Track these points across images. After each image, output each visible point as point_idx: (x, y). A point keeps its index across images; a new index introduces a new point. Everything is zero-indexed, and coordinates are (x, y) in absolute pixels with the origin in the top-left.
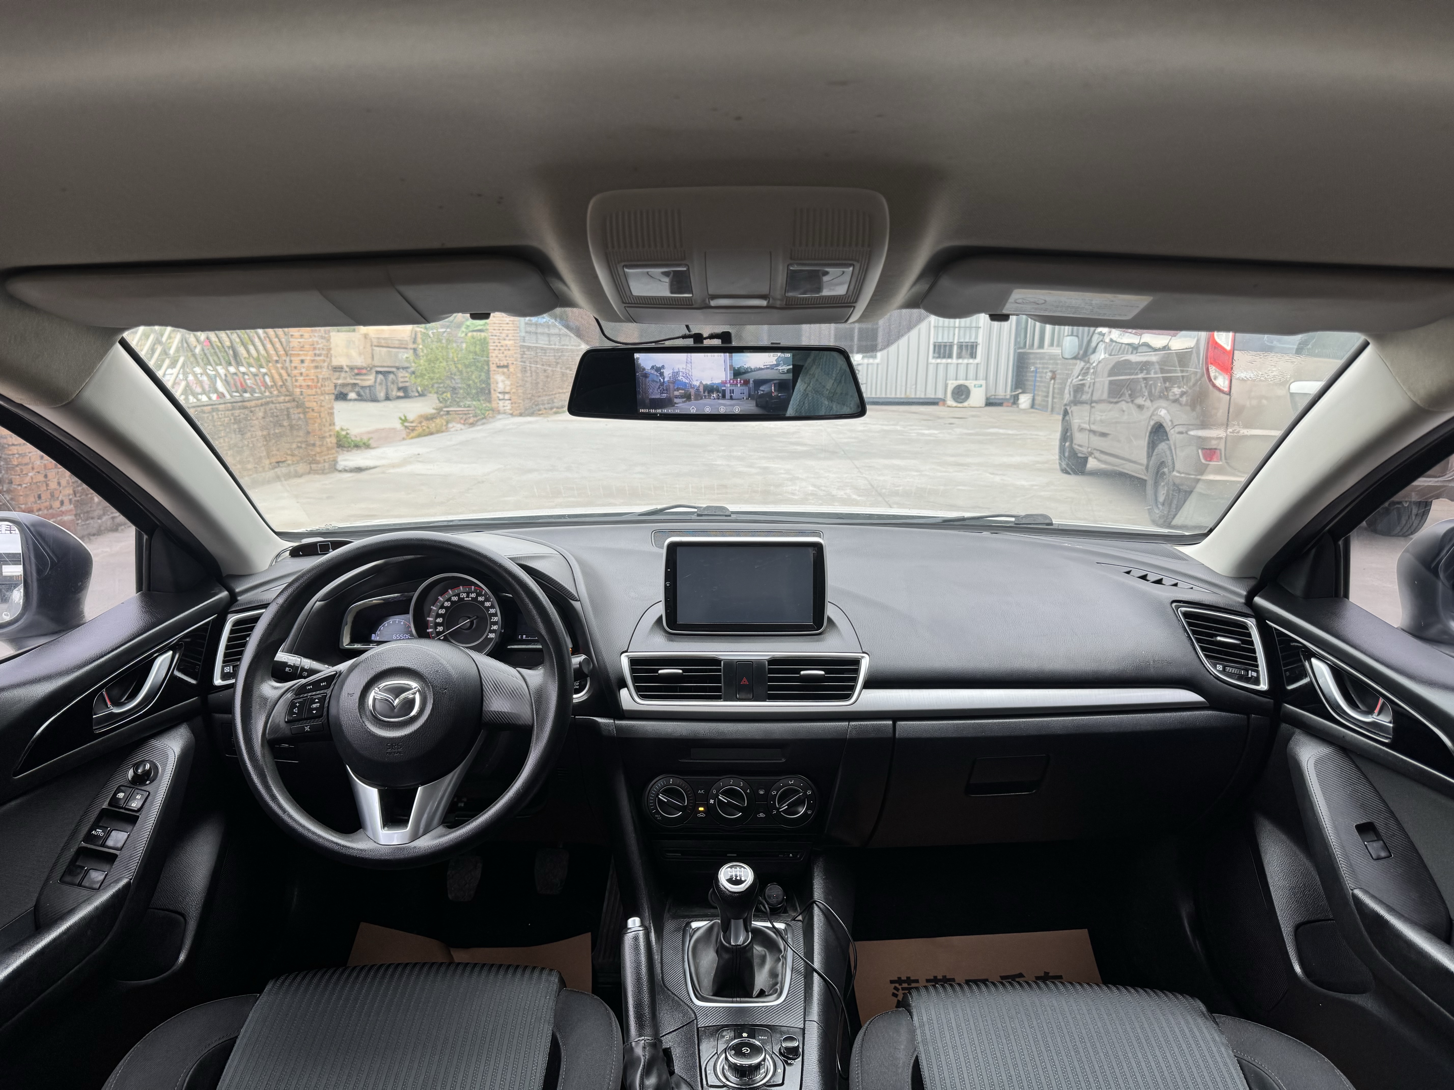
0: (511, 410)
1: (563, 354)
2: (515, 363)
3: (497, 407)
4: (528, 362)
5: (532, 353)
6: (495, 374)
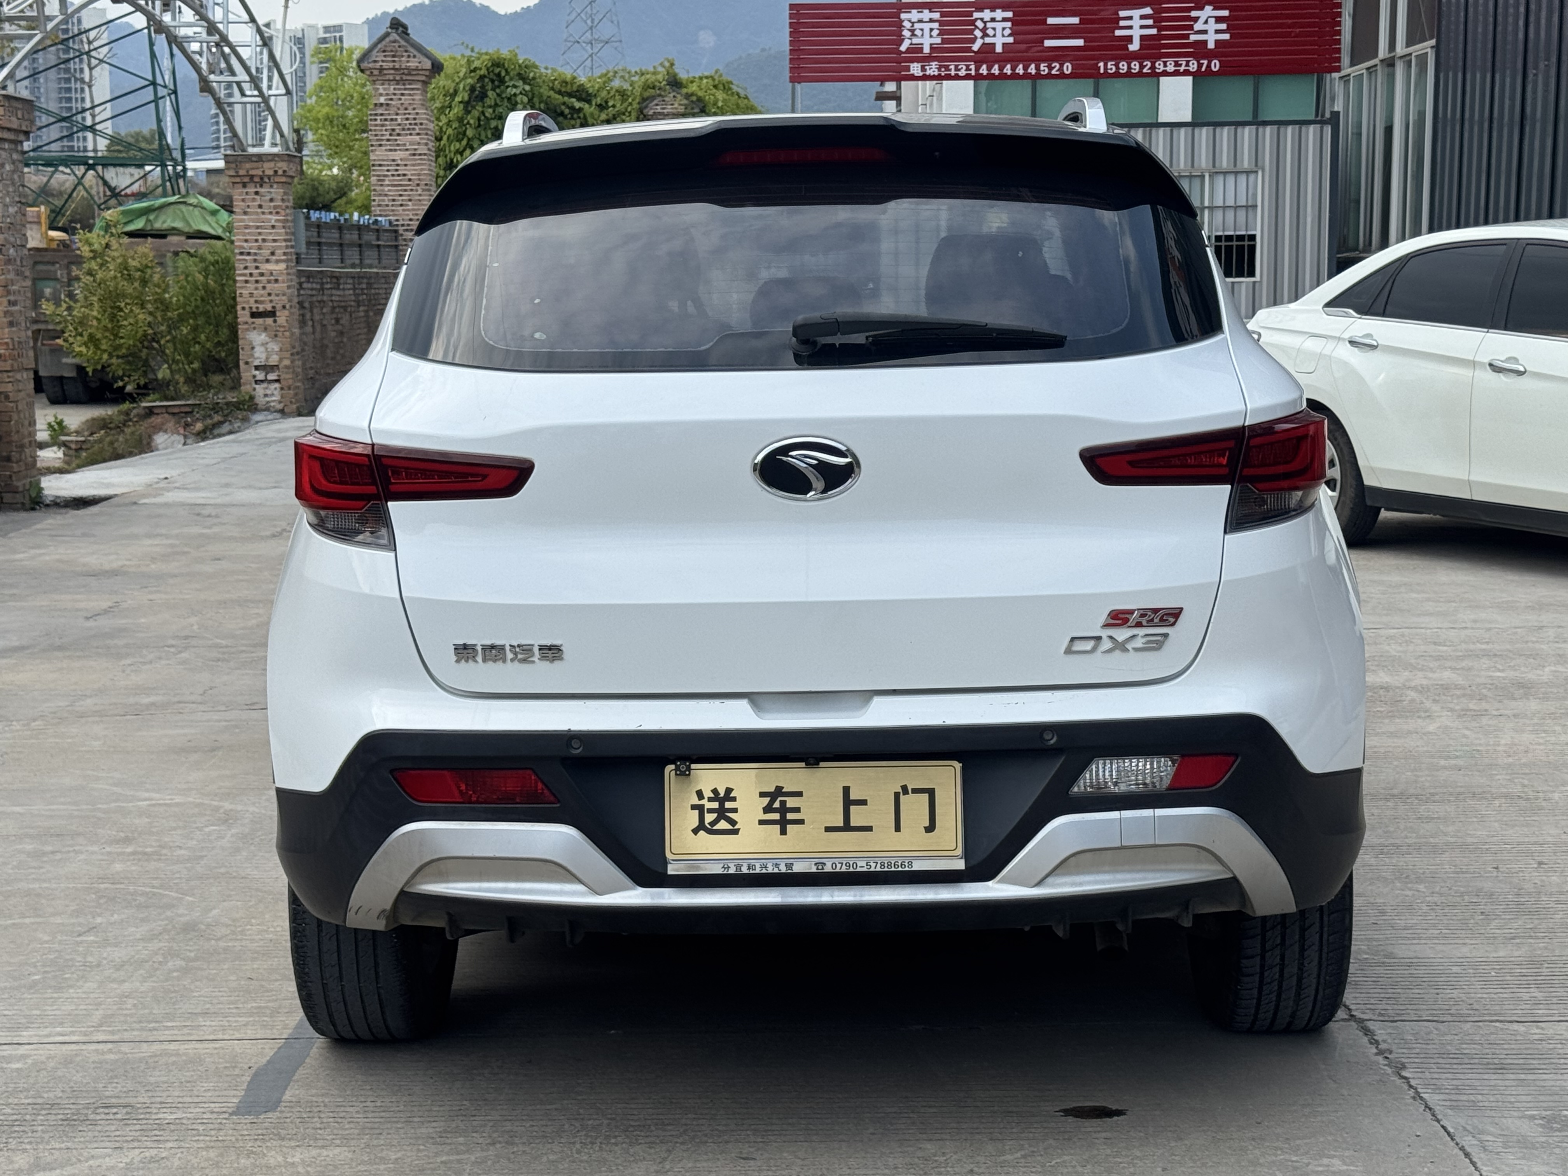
0: (280, 402)
1: (370, 285)
2: (288, 306)
3: (252, 398)
4: (307, 305)
5: (314, 286)
6: (247, 330)
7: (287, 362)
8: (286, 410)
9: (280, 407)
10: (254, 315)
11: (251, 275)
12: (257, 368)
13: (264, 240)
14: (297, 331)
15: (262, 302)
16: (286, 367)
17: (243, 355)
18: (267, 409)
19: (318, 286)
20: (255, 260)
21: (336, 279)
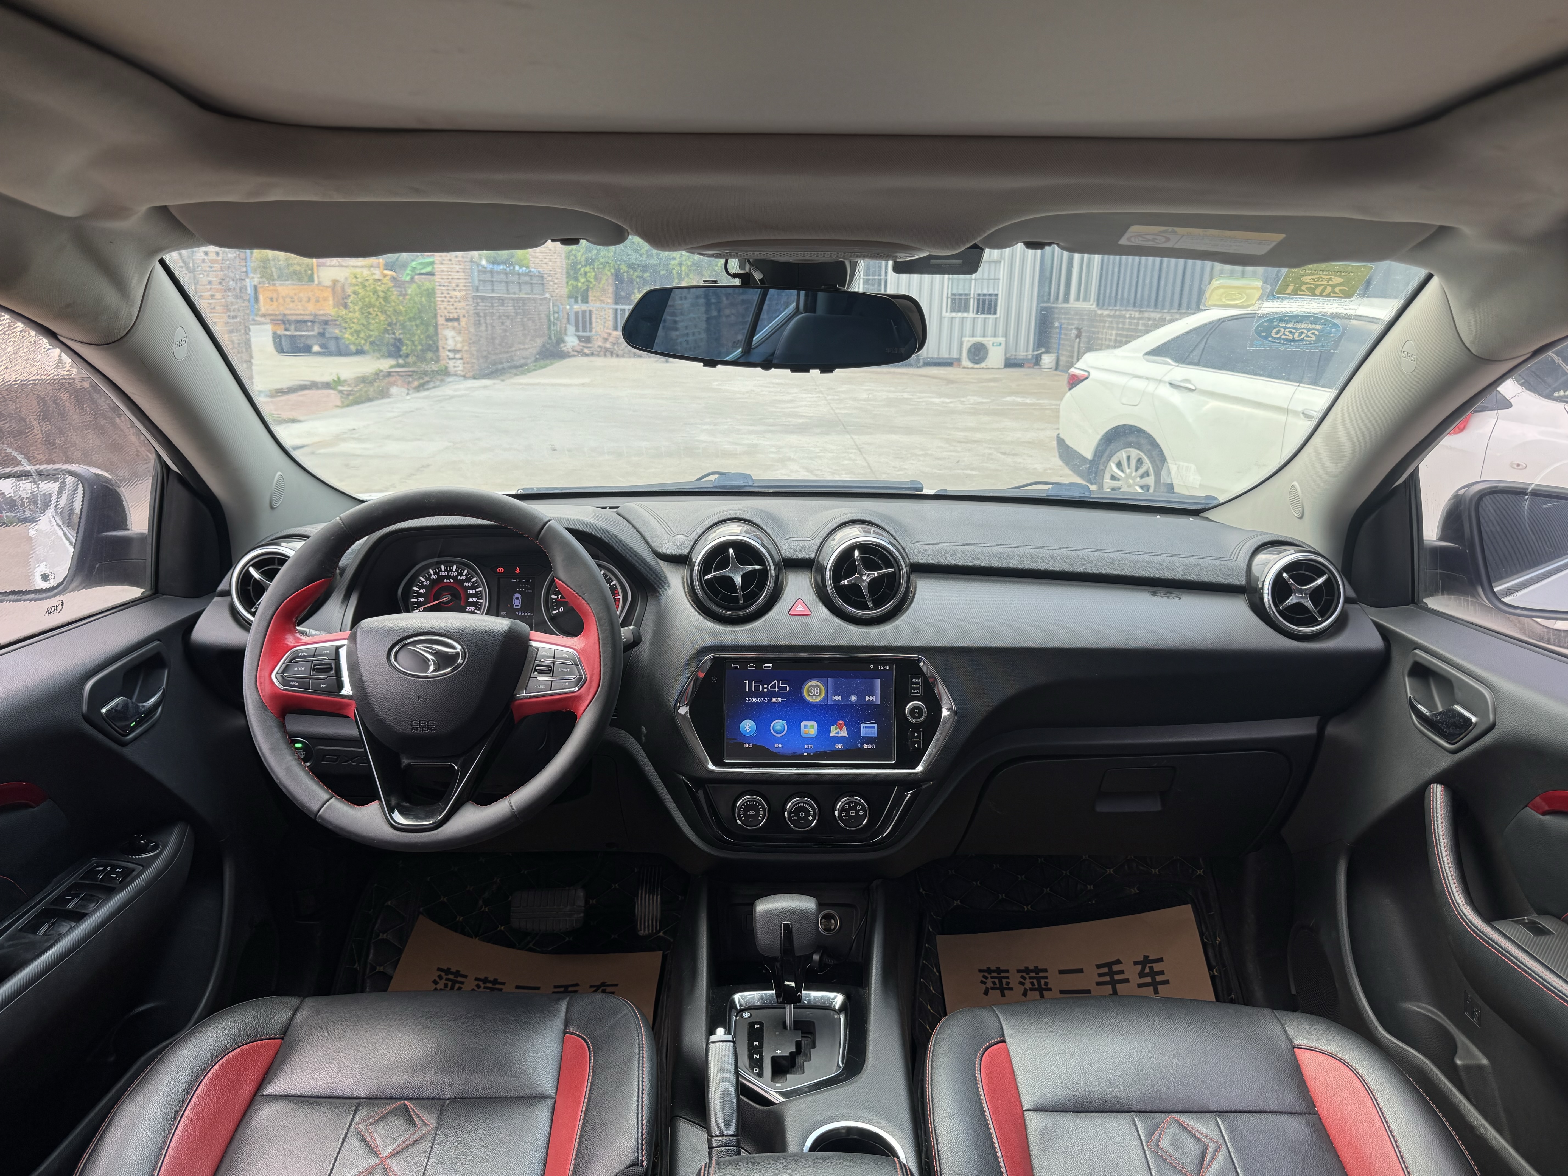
0: (463, 371)
1: (524, 304)
2: (466, 315)
3: (446, 368)
4: (482, 314)
5: (487, 304)
6: (444, 328)
7: (466, 348)
8: (467, 375)
9: (463, 373)
10: (448, 320)
11: (445, 297)
12: (449, 351)
13: (452, 279)
14: (472, 330)
15: (452, 313)
16: (466, 351)
17: (441, 343)
18: (456, 375)
19: (490, 305)
20: (448, 290)
21: (502, 301)
